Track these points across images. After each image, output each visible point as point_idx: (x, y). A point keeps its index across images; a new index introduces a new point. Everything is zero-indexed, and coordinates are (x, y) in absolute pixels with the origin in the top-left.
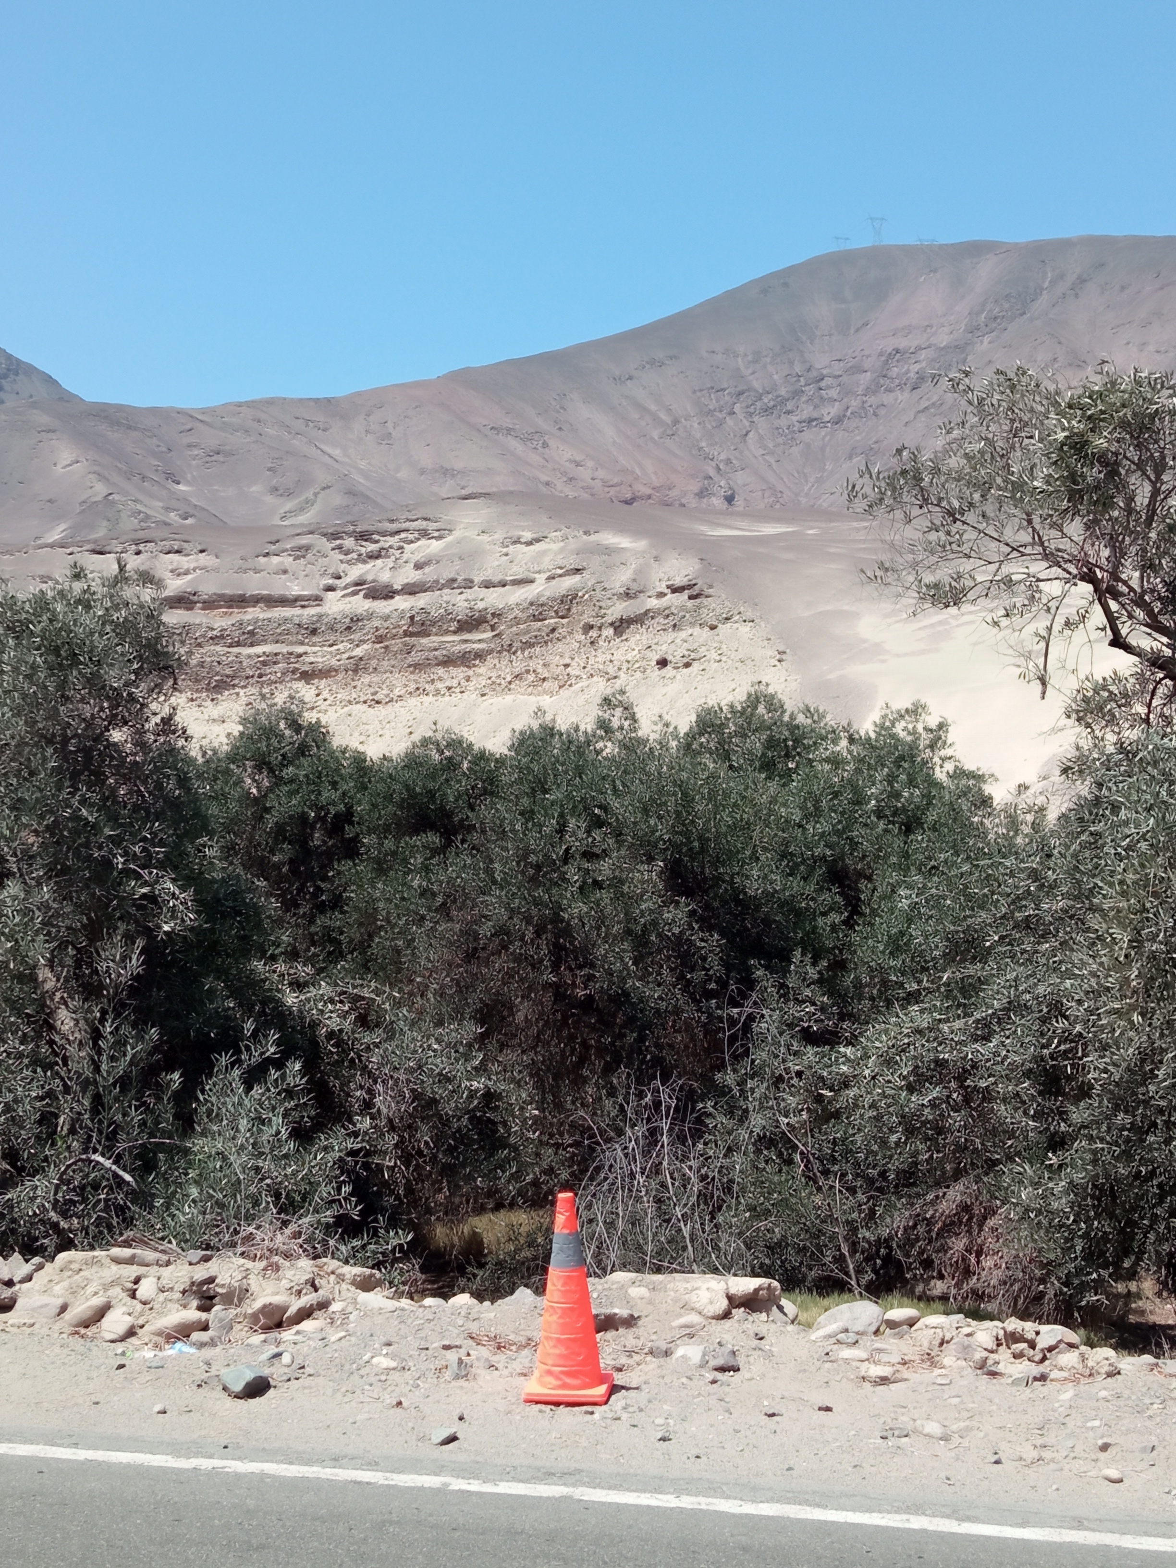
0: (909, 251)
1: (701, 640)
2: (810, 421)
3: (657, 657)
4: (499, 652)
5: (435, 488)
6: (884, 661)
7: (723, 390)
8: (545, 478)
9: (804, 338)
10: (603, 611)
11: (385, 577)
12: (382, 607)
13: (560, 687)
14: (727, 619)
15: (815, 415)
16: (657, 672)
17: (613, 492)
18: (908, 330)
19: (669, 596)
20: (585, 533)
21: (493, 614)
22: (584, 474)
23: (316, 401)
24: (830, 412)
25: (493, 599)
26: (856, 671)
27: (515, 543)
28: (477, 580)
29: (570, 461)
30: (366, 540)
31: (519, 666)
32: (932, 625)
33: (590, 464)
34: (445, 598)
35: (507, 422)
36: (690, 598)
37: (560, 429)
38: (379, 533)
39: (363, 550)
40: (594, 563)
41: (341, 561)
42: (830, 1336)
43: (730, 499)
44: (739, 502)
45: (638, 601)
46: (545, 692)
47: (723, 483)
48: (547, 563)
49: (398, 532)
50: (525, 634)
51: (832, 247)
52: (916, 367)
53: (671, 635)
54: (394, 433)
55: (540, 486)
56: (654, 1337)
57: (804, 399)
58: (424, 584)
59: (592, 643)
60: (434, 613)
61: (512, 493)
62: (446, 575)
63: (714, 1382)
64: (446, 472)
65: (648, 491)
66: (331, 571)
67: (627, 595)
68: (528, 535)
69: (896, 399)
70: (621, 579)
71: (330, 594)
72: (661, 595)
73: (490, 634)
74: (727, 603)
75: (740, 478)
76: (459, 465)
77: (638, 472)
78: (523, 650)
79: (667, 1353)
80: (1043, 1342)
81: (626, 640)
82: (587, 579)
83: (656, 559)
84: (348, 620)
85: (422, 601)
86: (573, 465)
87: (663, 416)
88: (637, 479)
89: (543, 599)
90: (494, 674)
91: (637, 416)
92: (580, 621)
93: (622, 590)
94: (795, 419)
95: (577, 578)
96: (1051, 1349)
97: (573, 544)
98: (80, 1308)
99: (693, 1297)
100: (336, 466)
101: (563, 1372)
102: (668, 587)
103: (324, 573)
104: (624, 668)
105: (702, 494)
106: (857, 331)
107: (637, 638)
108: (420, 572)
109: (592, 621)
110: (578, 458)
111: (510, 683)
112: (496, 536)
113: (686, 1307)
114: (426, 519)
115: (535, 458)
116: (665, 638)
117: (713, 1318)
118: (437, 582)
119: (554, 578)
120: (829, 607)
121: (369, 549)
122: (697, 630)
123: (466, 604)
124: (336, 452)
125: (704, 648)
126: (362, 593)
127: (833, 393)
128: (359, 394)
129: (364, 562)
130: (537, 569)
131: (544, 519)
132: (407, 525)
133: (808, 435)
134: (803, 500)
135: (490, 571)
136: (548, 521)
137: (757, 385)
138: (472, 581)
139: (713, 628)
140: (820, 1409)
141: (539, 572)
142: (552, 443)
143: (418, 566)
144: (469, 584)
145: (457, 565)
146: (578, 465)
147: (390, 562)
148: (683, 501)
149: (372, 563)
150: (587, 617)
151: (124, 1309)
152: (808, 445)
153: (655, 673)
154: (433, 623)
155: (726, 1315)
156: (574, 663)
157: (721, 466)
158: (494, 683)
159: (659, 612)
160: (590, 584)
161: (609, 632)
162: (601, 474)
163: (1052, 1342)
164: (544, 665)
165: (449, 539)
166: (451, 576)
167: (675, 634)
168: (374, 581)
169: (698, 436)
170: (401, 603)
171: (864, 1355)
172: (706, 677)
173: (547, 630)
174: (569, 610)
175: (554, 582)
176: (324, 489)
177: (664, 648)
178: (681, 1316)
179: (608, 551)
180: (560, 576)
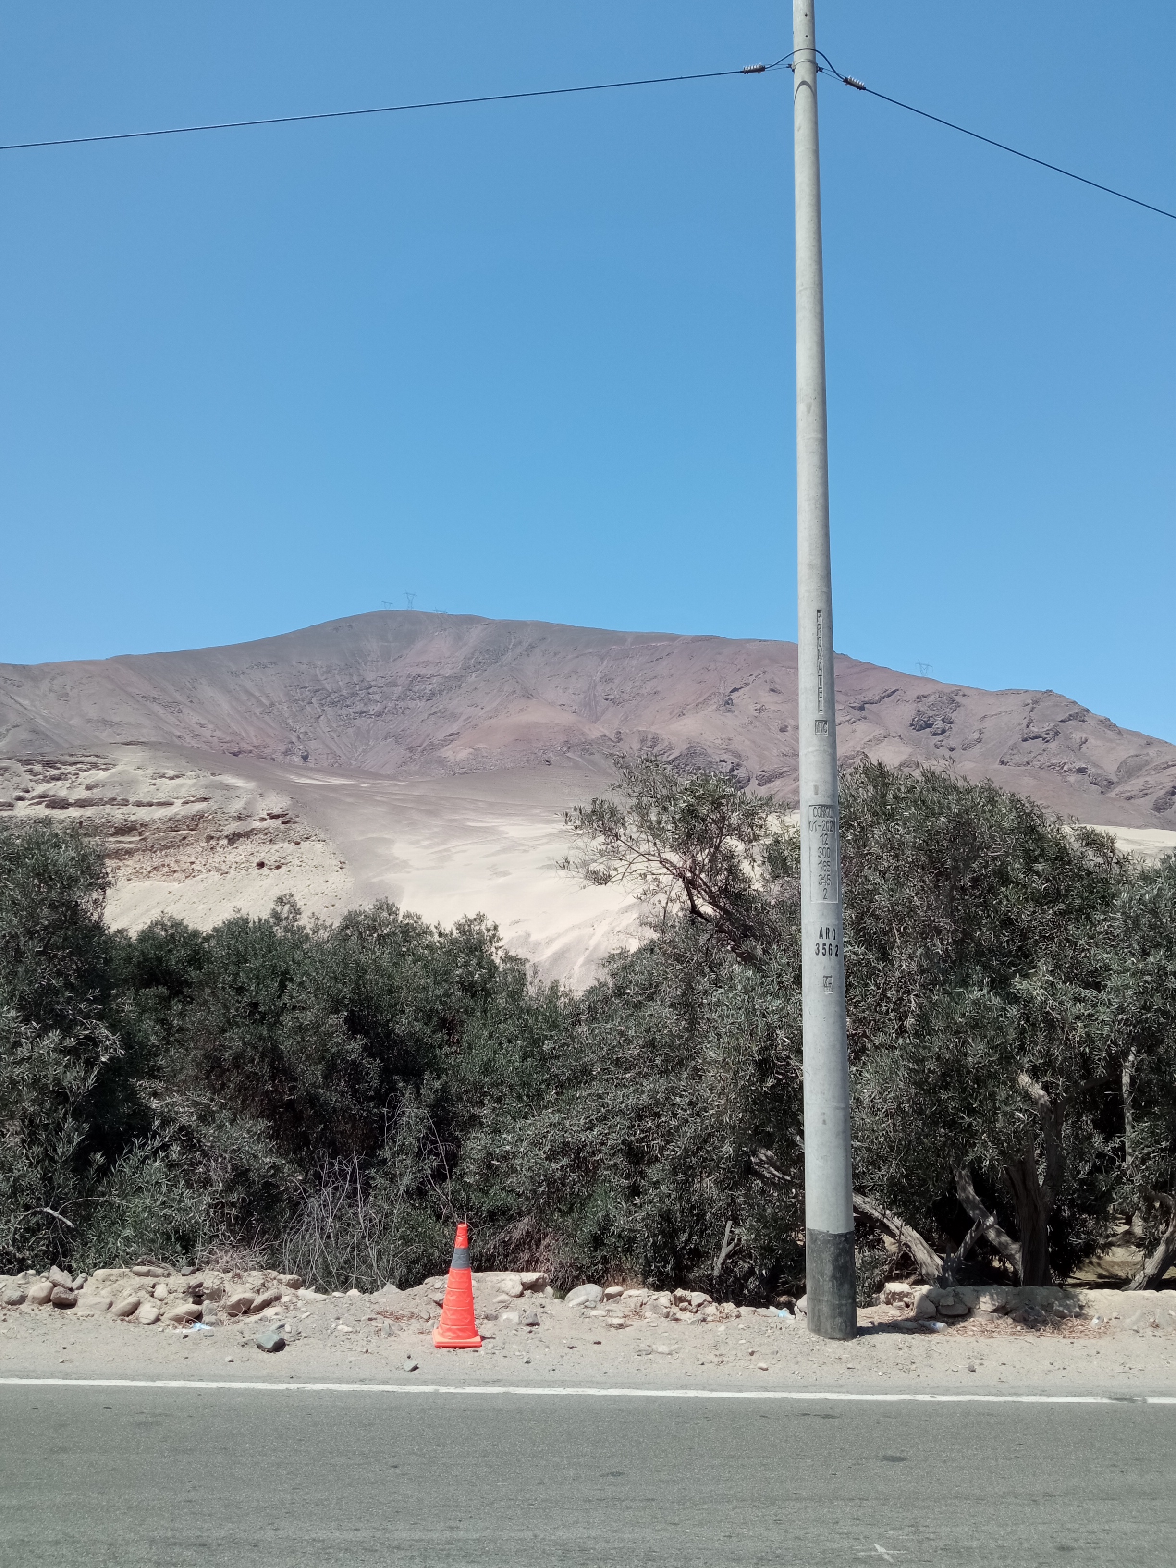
0: (430, 616)
1: (289, 851)
2: (362, 713)
3: (257, 861)
4: (144, 851)
5: (97, 733)
6: (408, 872)
7: (306, 688)
8: (179, 734)
9: (360, 661)
10: (221, 828)
11: (63, 793)
12: (59, 814)
13: (187, 877)
14: (307, 838)
15: (365, 709)
16: (257, 871)
17: (225, 746)
18: (426, 664)
19: (268, 821)
20: (212, 774)
21: (141, 825)
22: (206, 733)
23: (14, 666)
24: (374, 708)
25: (143, 814)
26: (391, 877)
27: (161, 777)
28: (131, 800)
29: (197, 723)
30: (51, 767)
31: (157, 861)
32: (440, 851)
33: (211, 726)
34: (107, 811)
35: (154, 693)
36: (283, 823)
37: (191, 702)
38: (61, 763)
39: (48, 774)
40: (218, 795)
41: (31, 780)
42: (579, 1304)
43: (305, 758)
44: (311, 759)
45: (247, 822)
46: (175, 880)
47: (301, 747)
48: (183, 792)
49: (75, 764)
50: (164, 839)
51: (382, 608)
52: (431, 687)
53: (268, 847)
54: (70, 694)
55: (174, 738)
56: (485, 1309)
57: (358, 698)
58: (92, 800)
59: (212, 848)
60: (98, 821)
61: (160, 743)
62: (109, 795)
63: (530, 1332)
64: (106, 723)
65: (250, 748)
66: (22, 786)
67: (239, 818)
68: (171, 773)
69: (417, 705)
70: (236, 806)
71: (20, 803)
72: (263, 819)
73: (138, 838)
74: (307, 828)
75: (313, 745)
76: (116, 719)
77: (244, 735)
78: (161, 850)
79: (496, 1318)
80: (695, 1303)
81: (236, 848)
82: (213, 805)
83: (261, 795)
84: (32, 822)
85: (89, 812)
86: (198, 726)
87: (264, 700)
88: (243, 739)
89: (179, 817)
90: (138, 866)
91: (246, 698)
92: (204, 833)
93: (235, 814)
94: (351, 710)
95: (205, 804)
96: (700, 1305)
97: (203, 781)
98: (122, 1304)
99: (502, 1285)
100: (25, 712)
101: (458, 1329)
102: (268, 815)
103: (17, 788)
104: (234, 866)
105: (287, 753)
106: (394, 660)
107: (244, 847)
108: (89, 792)
109: (213, 834)
110: (203, 722)
111: (150, 872)
112: (148, 772)
113: (499, 1291)
114: (97, 756)
115: (172, 719)
116: (264, 848)
117: (515, 1296)
118: (102, 799)
119: (188, 803)
120: (374, 835)
121: (53, 773)
122: (286, 845)
123: (122, 816)
124: (26, 703)
125: (290, 857)
126: (44, 803)
127: (377, 697)
128: (47, 665)
129: (48, 782)
130: (176, 796)
131: (183, 763)
132: (81, 759)
133: (359, 722)
134: (354, 763)
135: (141, 795)
136: (186, 764)
137: (328, 687)
138: (127, 801)
139: (297, 843)
140: (595, 1343)
141: (177, 798)
142: (186, 711)
143: (89, 788)
144: (125, 803)
145: (118, 789)
146: (202, 726)
147: (67, 784)
148: (274, 756)
149: (54, 783)
150: (210, 831)
151: (150, 1304)
152: (359, 728)
153: (255, 871)
154: (96, 828)
155: (521, 1295)
156: (197, 862)
157: (301, 736)
158: (138, 872)
159: (261, 831)
160: (213, 809)
161: (225, 842)
162: (218, 733)
163: (701, 1301)
164: (176, 861)
165: (113, 770)
166: (112, 796)
167: (270, 847)
168: (54, 796)
169: (287, 715)
170: (74, 813)
171: (604, 1314)
172: (291, 875)
173: (180, 838)
174: (197, 825)
175: (188, 806)
176: (14, 727)
177: (263, 855)
178: (497, 1296)
179: (227, 787)
180: (193, 802)
